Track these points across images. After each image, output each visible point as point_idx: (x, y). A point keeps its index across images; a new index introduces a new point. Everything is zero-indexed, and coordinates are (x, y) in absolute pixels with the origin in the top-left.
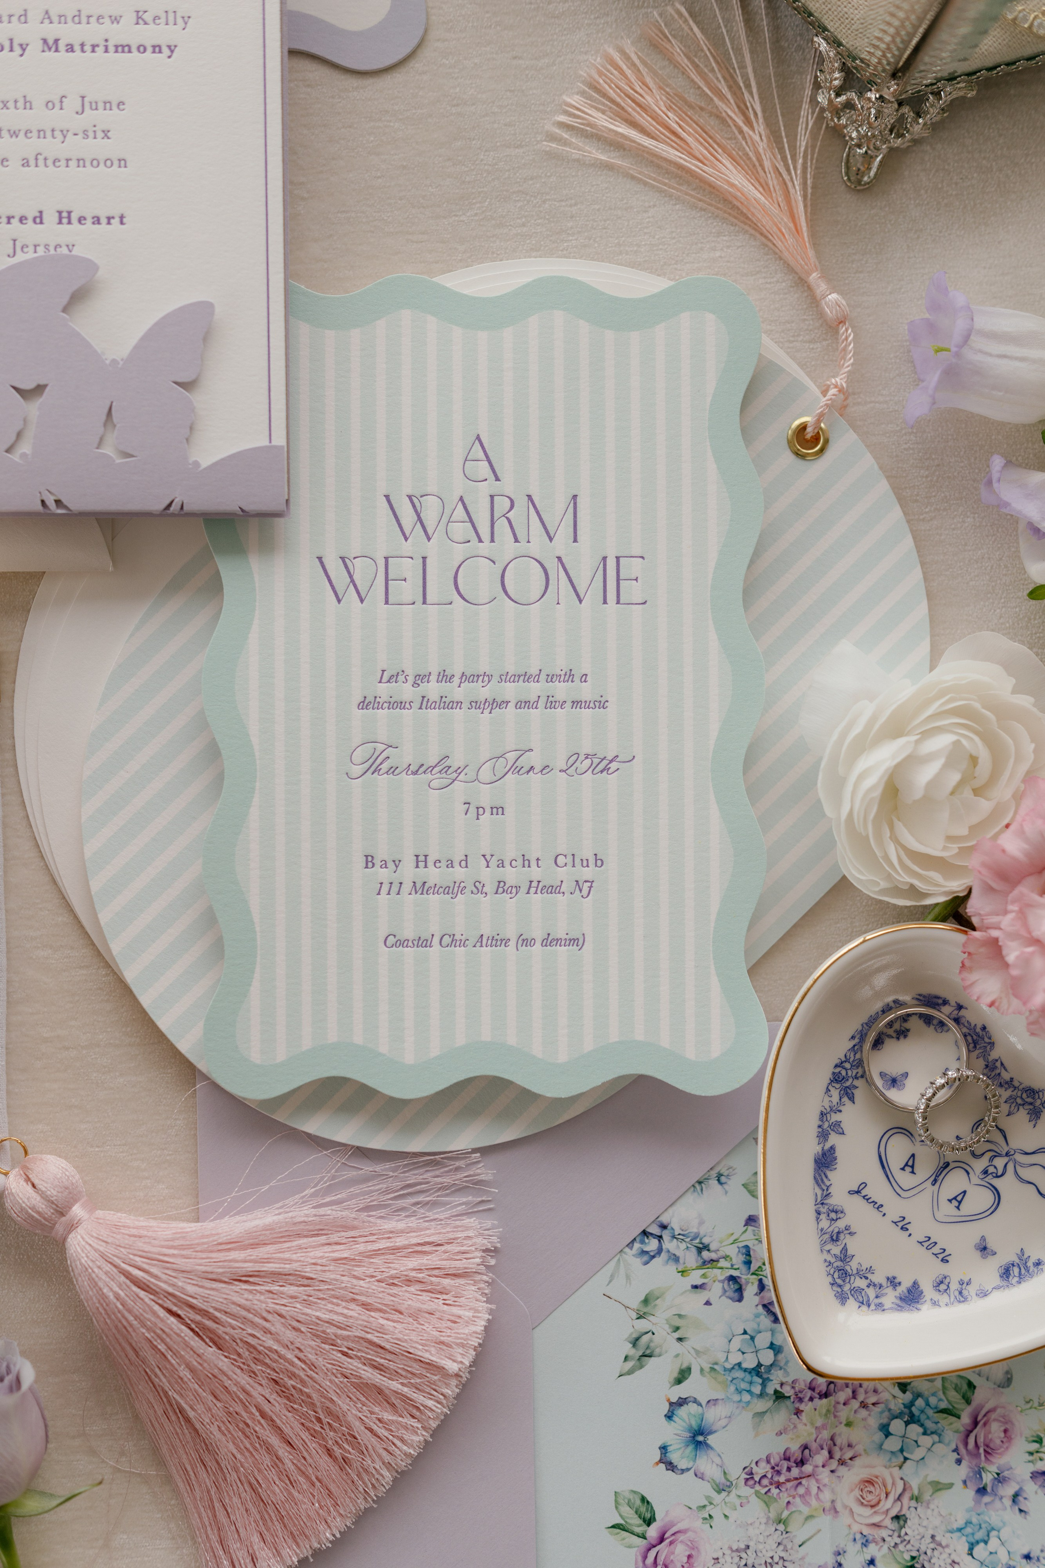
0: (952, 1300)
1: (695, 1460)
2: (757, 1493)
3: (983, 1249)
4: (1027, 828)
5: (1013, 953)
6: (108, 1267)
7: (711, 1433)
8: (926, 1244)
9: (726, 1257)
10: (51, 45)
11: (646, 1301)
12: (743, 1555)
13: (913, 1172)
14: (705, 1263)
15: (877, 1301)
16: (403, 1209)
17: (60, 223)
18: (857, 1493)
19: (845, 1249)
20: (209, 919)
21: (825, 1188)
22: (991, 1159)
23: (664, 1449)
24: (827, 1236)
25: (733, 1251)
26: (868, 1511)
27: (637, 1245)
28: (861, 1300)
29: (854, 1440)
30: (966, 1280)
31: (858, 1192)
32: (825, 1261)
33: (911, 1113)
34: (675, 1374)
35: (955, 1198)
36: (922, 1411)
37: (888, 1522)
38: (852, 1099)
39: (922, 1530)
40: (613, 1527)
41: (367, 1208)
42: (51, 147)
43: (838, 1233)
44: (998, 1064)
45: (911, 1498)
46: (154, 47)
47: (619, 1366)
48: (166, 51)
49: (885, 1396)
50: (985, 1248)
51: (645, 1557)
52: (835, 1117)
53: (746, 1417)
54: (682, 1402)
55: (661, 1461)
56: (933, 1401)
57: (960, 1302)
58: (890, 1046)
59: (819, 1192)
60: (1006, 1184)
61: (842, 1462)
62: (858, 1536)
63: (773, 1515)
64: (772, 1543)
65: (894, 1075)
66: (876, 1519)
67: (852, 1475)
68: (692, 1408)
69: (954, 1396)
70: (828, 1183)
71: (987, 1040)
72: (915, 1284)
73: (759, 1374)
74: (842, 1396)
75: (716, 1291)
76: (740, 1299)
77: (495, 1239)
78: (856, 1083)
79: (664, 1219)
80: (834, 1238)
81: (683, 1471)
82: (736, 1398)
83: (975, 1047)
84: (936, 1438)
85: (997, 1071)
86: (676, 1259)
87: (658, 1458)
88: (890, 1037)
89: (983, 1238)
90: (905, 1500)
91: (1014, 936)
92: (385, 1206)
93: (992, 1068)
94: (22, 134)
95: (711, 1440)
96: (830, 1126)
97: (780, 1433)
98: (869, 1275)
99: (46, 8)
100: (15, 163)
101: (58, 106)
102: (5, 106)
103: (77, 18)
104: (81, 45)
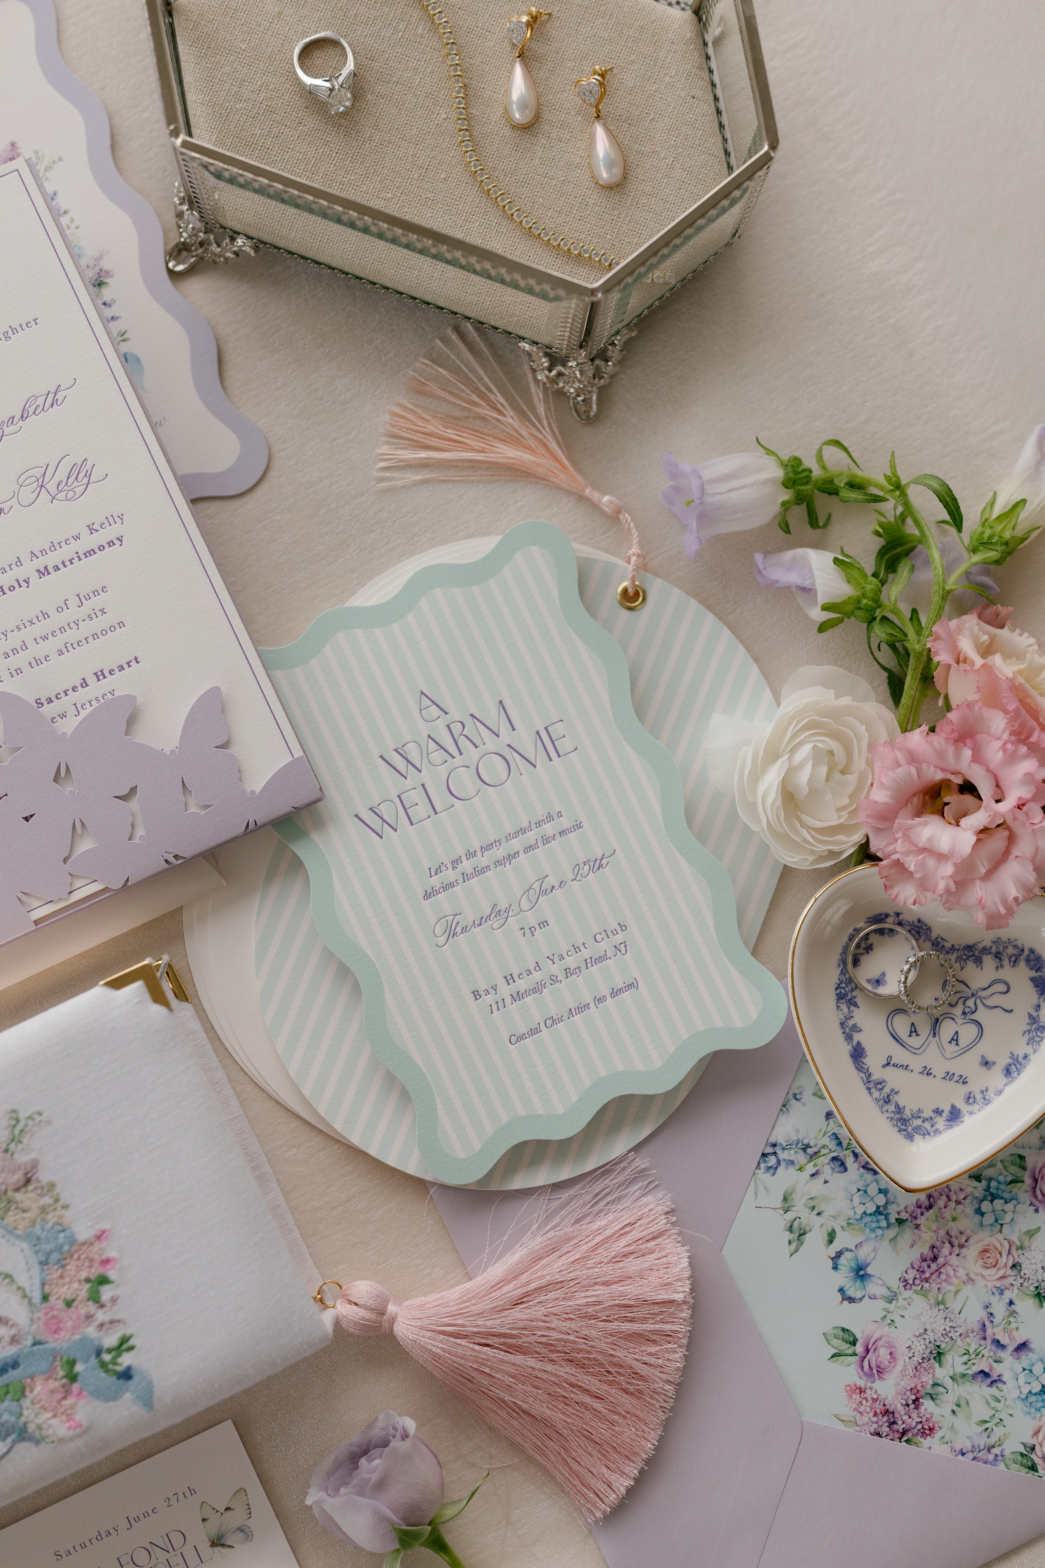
0: (981, 1106)
1: (865, 1289)
2: (915, 1291)
3: (986, 1064)
4: (885, 781)
5: (911, 863)
6: (429, 1334)
7: (867, 1266)
8: (948, 1078)
9: (824, 1147)
10: (43, 572)
11: (785, 1199)
12: (925, 1336)
13: (917, 1035)
14: (812, 1157)
15: (933, 1129)
16: (601, 1211)
17: (99, 680)
18: (980, 1262)
19: (897, 1105)
20: (391, 1079)
21: (866, 1071)
22: (964, 1003)
23: (841, 1290)
24: (881, 1102)
25: (826, 1141)
26: (993, 1271)
27: (762, 1166)
28: (922, 1133)
29: (962, 1228)
30: (984, 1089)
31: (888, 1064)
32: (888, 1118)
33: (898, 997)
34: (826, 1238)
35: (952, 1039)
36: (998, 1189)
37: (1009, 1272)
38: (856, 1005)
39: (1034, 1267)
40: (832, 1357)
41: (577, 1221)
42: (72, 635)
43: (888, 1096)
44: (939, 940)
45: (1017, 1249)
46: (109, 543)
47: (787, 1249)
48: (117, 543)
49: (969, 1190)
50: (987, 1063)
51: (862, 1368)
52: (851, 1023)
53: (885, 1245)
54: (839, 1254)
55: (843, 1299)
56: (1001, 1179)
57: (986, 1104)
58: (865, 959)
59: (863, 1075)
60: (981, 1015)
61: (961, 1246)
62: (994, 1290)
63: (932, 1301)
64: (940, 1320)
65: (876, 978)
66: (1001, 1273)
67: (972, 1251)
68: (847, 1255)
69: (1014, 1169)
70: (866, 1067)
71: (925, 928)
72: (953, 1106)
73: (880, 1213)
74: (941, 1202)
75: (827, 1170)
76: (846, 1170)
77: (669, 1203)
78: (854, 994)
79: (772, 1140)
80: (887, 1100)
81: (861, 1299)
82: (873, 1235)
83: (920, 936)
84: (1014, 1202)
85: (941, 945)
86: (792, 1163)
87: (840, 1298)
88: (862, 955)
89: (983, 1057)
90: (1014, 1251)
91: (908, 853)
92: (588, 1214)
93: (937, 944)
94: (50, 636)
95: (869, 1270)
96: (850, 1030)
97: (912, 1246)
98: (920, 1115)
99: (30, 550)
100: (54, 656)
101: (65, 608)
102: (32, 623)
103: (52, 548)
104: (63, 563)
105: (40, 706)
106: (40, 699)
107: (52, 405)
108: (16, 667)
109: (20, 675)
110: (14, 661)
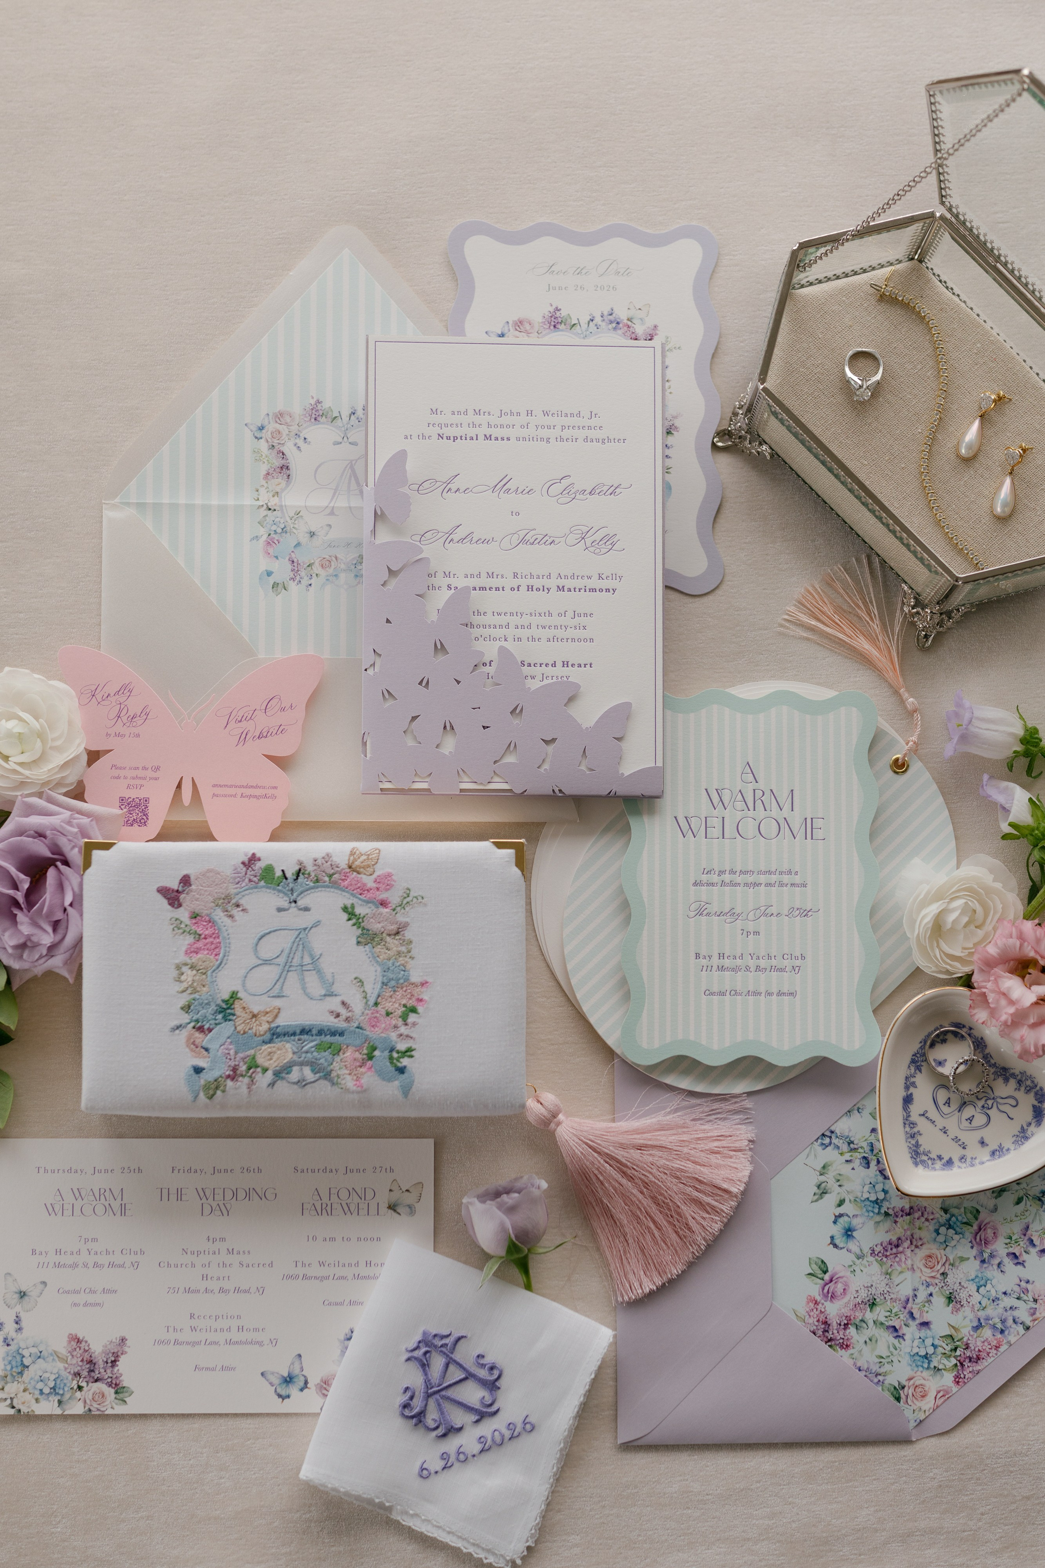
0: (968, 1165)
1: (847, 1244)
2: (876, 1260)
3: (982, 1143)
4: (999, 943)
5: (991, 997)
6: (577, 1140)
7: (854, 1230)
8: (956, 1140)
9: (862, 1147)
10: (561, 589)
11: (824, 1167)
12: (870, 1289)
13: (949, 1106)
14: (852, 1150)
15: (933, 1166)
16: (710, 1121)
17: (563, 666)
18: (924, 1261)
19: (917, 1142)
20: (623, 982)
21: (908, 1113)
22: (986, 1101)
23: (832, 1238)
24: (909, 1135)
25: (865, 1145)
26: (929, 1271)
27: (819, 1141)
28: (925, 1164)
29: (922, 1236)
30: (974, 1157)
31: (923, 1115)
32: (908, 1146)
33: (948, 1077)
34: (838, 1202)
35: (969, 1119)
36: (955, 1223)
37: (938, 1276)
38: (920, 1071)
39: (955, 1280)
40: (809, 1274)
41: (694, 1120)
42: (560, 633)
43: (915, 1134)
44: (989, 1055)
45: (950, 1265)
46: (606, 590)
47: (811, 1197)
48: (612, 591)
49: (937, 1216)
51: (823, 1289)
52: (912, 1080)
53: (871, 1224)
54: (841, 1215)
55: (831, 1243)
56: (960, 1218)
57: (971, 1166)
58: (938, 1046)
59: (905, 1114)
60: (993, 1113)
61: (917, 1247)
62: (924, 1282)
63: (884, 1270)
64: (883, 1284)
65: (940, 1060)
66: (933, 1274)
67: (922, 1253)
68: (846, 1218)
69: (970, 1216)
70: (909, 1111)
71: (984, 1044)
72: (950, 1159)
73: (877, 1203)
74: (917, 1215)
75: (857, 1162)
76: (868, 1167)
77: (753, 1135)
78: (922, 1064)
79: (833, 1128)
80: (912, 1136)
81: (841, 1248)
82: (866, 1214)
83: (978, 1047)
84: (961, 1236)
85: (989, 1058)
86: (838, 1148)
87: (829, 1242)
88: (938, 1042)
89: (982, 1138)
90: (947, 1265)
91: (993, 991)
92: (702, 1119)
93: (987, 1057)
94: (547, 628)
95: (854, 1234)
96: (910, 1084)
97: (887, 1232)
98: (929, 1154)
99: (559, 572)
100: (544, 640)
101: (563, 615)
102: (540, 615)
103: (573, 577)
104: (575, 589)
105: (523, 665)
106: (524, 661)
107: (611, 494)
108: (519, 636)
109: (520, 642)
110: (520, 632)
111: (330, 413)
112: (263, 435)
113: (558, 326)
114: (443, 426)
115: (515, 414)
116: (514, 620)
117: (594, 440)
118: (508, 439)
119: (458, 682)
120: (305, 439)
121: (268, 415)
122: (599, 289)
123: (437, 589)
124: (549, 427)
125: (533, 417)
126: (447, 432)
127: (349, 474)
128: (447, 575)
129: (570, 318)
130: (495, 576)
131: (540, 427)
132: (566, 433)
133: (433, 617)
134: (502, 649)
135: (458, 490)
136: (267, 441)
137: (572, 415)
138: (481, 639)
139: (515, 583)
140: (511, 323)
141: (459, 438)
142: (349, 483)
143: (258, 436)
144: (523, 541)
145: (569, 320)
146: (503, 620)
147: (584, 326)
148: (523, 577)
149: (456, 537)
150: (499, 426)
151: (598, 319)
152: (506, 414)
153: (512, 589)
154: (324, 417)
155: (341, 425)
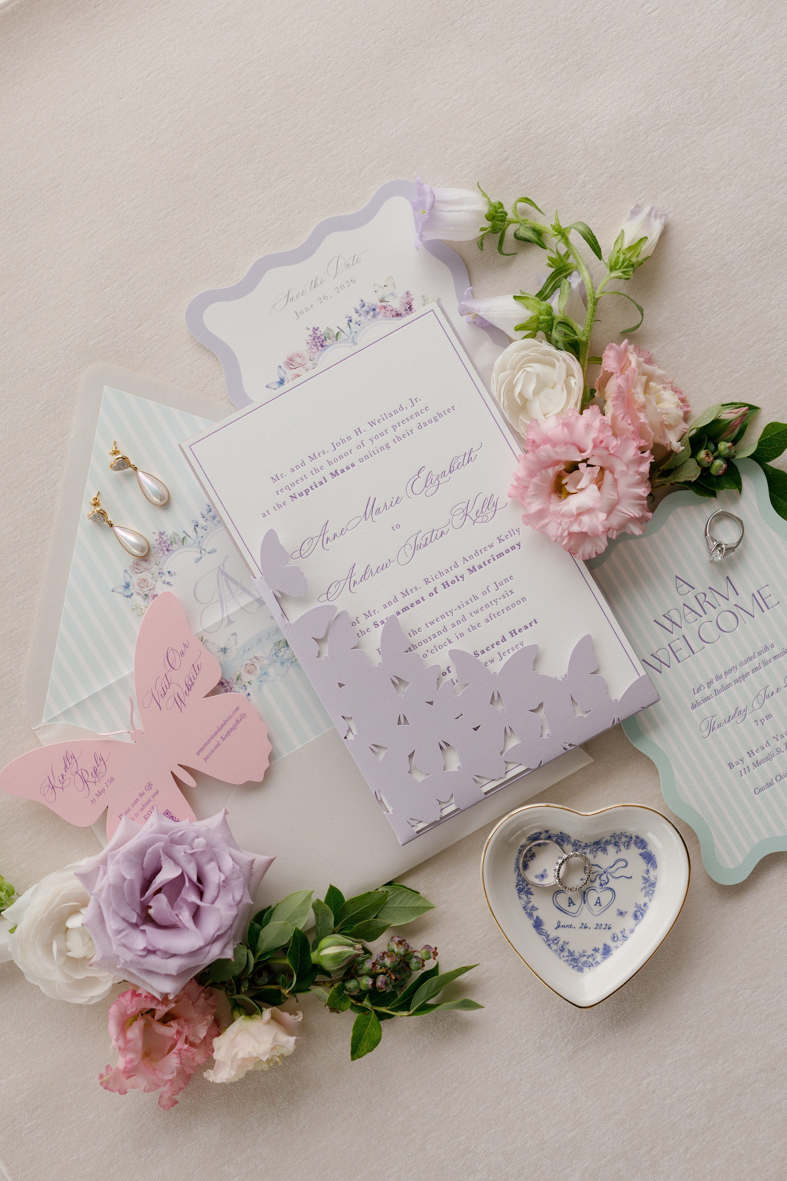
0: (622, 941)
8: (598, 927)
10: (472, 570)
13: (574, 904)
15: (595, 961)
17: (513, 636)
19: (569, 951)
21: (545, 934)
24: (559, 951)
28: (588, 965)
30: (622, 930)
31: (559, 926)
32: (564, 961)
35: (597, 903)
38: (531, 894)
42: (493, 609)
43: (562, 947)
44: (577, 842)
46: (511, 548)
48: (517, 547)
50: (621, 913)
57: (625, 940)
58: (532, 864)
59: (544, 937)
65: (541, 874)
70: (545, 931)
71: (566, 836)
72: (605, 945)
78: (529, 887)
80: (562, 950)
83: (563, 842)
85: (579, 845)
88: (529, 861)
89: (618, 910)
93: (576, 845)
94: (480, 611)
96: (530, 910)
98: (585, 954)
99: (462, 557)
100: (483, 623)
101: (487, 592)
102: (467, 603)
103: (476, 554)
104: (484, 563)
105: (477, 656)
106: (476, 652)
107: (468, 462)
108: (460, 633)
109: (463, 637)
110: (459, 629)
111: (177, 537)
112: (132, 591)
113: (325, 343)
114: (290, 486)
115: (346, 440)
116: (447, 621)
117: (427, 423)
118: (353, 465)
119: (431, 703)
120: (169, 572)
121: (126, 571)
122: (340, 289)
123: (366, 632)
124: (382, 434)
125: (364, 433)
126: (297, 489)
127: (224, 580)
128: (368, 615)
129: (331, 330)
130: (410, 592)
131: (374, 439)
132: (400, 431)
133: (377, 659)
134: (452, 653)
135: (335, 535)
136: (139, 594)
137: (396, 412)
138: (429, 654)
139: (430, 588)
140: (283, 365)
141: (310, 489)
142: (229, 587)
143: (129, 594)
144: (416, 547)
145: (331, 333)
146: (438, 626)
147: (346, 329)
148: (434, 579)
149: (357, 577)
150: (338, 458)
151: (355, 317)
152: (338, 444)
153: (431, 595)
154: (174, 544)
155: (192, 542)
